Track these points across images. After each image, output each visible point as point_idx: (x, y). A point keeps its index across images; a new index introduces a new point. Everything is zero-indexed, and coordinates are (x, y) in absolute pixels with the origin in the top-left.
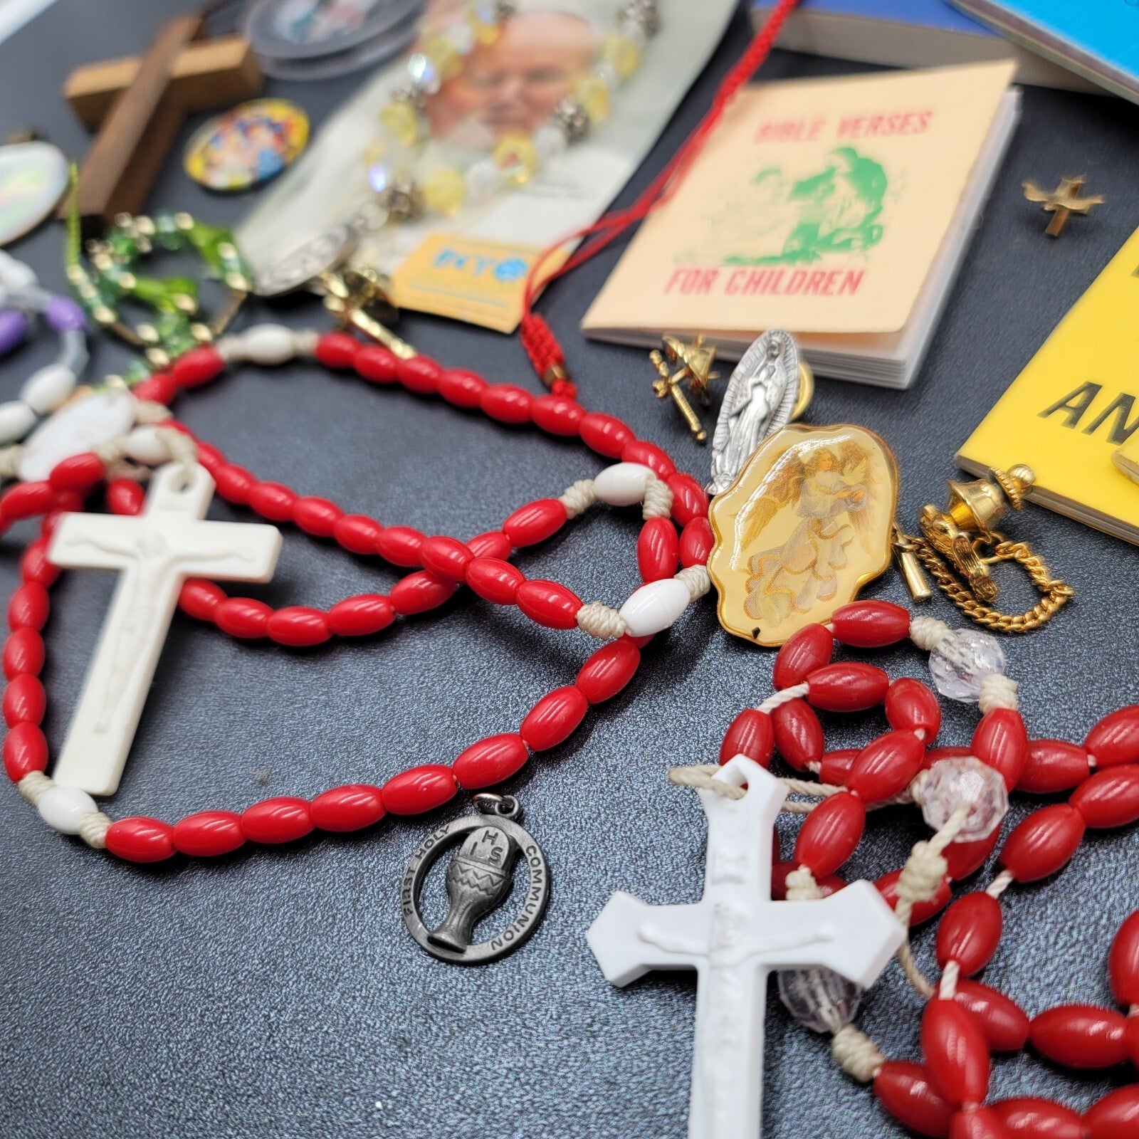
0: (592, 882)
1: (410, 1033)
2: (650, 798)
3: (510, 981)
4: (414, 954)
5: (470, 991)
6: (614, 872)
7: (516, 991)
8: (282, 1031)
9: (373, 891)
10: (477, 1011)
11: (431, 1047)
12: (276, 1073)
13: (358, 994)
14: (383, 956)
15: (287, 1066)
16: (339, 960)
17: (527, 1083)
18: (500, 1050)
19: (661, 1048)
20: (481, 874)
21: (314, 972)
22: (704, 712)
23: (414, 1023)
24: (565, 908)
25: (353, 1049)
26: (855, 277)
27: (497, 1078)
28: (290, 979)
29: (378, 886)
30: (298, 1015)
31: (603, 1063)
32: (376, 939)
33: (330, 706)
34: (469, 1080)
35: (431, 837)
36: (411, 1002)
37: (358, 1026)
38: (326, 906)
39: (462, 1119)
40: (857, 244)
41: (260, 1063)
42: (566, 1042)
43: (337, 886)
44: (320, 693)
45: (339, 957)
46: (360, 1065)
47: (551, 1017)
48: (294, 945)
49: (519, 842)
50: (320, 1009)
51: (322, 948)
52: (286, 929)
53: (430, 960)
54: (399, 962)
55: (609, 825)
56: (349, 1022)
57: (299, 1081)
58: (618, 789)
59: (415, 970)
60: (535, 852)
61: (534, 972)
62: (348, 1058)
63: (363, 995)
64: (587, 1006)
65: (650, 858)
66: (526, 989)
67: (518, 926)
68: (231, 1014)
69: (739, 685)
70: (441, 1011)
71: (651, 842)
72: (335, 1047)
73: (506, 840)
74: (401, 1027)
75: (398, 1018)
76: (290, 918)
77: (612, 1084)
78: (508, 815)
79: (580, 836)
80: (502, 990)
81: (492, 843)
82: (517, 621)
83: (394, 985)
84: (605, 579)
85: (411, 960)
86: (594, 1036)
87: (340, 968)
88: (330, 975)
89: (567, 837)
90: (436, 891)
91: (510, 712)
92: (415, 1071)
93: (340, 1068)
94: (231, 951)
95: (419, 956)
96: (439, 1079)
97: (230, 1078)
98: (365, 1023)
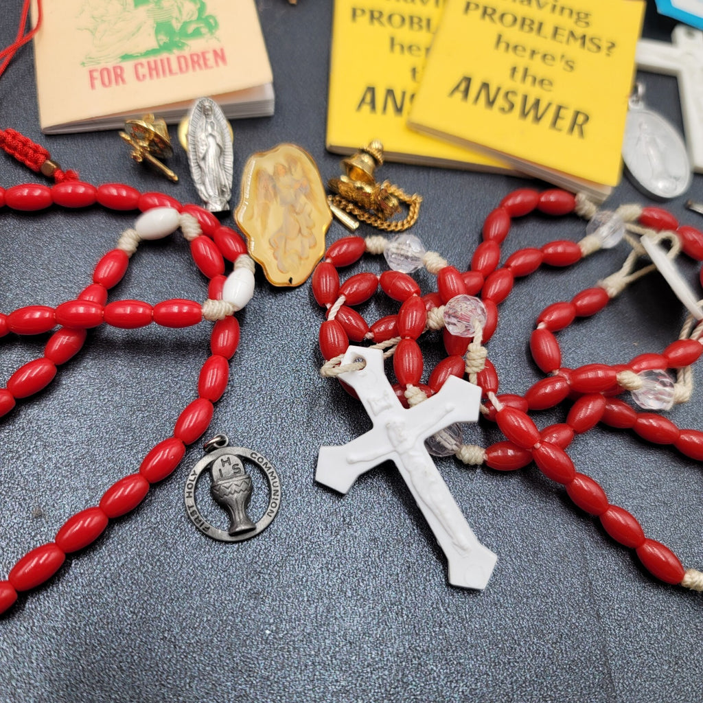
0: (293, 453)
1: (255, 588)
2: (292, 395)
3: (288, 527)
4: (224, 548)
5: (271, 546)
6: (300, 441)
7: (295, 531)
8: (180, 638)
9: (172, 532)
10: (283, 553)
11: (272, 587)
12: (195, 660)
13: (209, 590)
14: (207, 561)
15: (199, 653)
16: (182, 580)
17: (335, 568)
18: (310, 562)
19: (384, 509)
20: (239, 483)
21: (173, 597)
22: (287, 335)
23: (254, 581)
24: (288, 474)
25: (230, 617)
26: (219, 52)
27: (318, 576)
28: (161, 610)
29: (172, 527)
30: (182, 624)
31: (363, 534)
32: (195, 555)
33: (48, 446)
34: (305, 587)
35: (188, 482)
36: (243, 573)
37: (224, 605)
38: (149, 558)
39: (316, 607)
40: (204, 30)
41: (181, 663)
42: (339, 537)
43: (146, 544)
44: (34, 442)
45: (181, 579)
46: (241, 621)
47: (322, 530)
48: (146, 591)
49: (244, 455)
50: (193, 612)
51: (167, 581)
52: (134, 586)
53: (236, 546)
54: (219, 558)
55: (280, 420)
56: (217, 607)
57: (212, 654)
58: (271, 399)
59: (231, 556)
60: (256, 455)
61: (297, 514)
62: (231, 623)
63: (213, 588)
64: (336, 513)
65: (313, 425)
66: (299, 526)
67: (276, 497)
68: (139, 653)
69: (296, 313)
70: (263, 566)
71: (308, 416)
72: (219, 624)
73: (236, 458)
74: (248, 589)
75: (243, 586)
76: (131, 579)
77: (375, 540)
78: (225, 445)
79: (268, 434)
80: (287, 534)
81: (230, 464)
82: (139, 334)
83: (226, 571)
84: (177, 287)
85: (225, 552)
86: (350, 524)
87: (187, 584)
88: (184, 591)
89: (262, 438)
90: (210, 509)
91: (176, 389)
92: (274, 603)
93: (231, 631)
94: (107, 622)
95: (228, 547)
96: (289, 598)
97: (169, 683)
98: (226, 600)
